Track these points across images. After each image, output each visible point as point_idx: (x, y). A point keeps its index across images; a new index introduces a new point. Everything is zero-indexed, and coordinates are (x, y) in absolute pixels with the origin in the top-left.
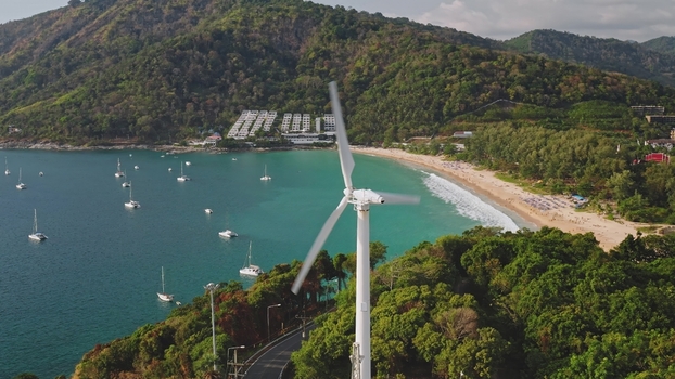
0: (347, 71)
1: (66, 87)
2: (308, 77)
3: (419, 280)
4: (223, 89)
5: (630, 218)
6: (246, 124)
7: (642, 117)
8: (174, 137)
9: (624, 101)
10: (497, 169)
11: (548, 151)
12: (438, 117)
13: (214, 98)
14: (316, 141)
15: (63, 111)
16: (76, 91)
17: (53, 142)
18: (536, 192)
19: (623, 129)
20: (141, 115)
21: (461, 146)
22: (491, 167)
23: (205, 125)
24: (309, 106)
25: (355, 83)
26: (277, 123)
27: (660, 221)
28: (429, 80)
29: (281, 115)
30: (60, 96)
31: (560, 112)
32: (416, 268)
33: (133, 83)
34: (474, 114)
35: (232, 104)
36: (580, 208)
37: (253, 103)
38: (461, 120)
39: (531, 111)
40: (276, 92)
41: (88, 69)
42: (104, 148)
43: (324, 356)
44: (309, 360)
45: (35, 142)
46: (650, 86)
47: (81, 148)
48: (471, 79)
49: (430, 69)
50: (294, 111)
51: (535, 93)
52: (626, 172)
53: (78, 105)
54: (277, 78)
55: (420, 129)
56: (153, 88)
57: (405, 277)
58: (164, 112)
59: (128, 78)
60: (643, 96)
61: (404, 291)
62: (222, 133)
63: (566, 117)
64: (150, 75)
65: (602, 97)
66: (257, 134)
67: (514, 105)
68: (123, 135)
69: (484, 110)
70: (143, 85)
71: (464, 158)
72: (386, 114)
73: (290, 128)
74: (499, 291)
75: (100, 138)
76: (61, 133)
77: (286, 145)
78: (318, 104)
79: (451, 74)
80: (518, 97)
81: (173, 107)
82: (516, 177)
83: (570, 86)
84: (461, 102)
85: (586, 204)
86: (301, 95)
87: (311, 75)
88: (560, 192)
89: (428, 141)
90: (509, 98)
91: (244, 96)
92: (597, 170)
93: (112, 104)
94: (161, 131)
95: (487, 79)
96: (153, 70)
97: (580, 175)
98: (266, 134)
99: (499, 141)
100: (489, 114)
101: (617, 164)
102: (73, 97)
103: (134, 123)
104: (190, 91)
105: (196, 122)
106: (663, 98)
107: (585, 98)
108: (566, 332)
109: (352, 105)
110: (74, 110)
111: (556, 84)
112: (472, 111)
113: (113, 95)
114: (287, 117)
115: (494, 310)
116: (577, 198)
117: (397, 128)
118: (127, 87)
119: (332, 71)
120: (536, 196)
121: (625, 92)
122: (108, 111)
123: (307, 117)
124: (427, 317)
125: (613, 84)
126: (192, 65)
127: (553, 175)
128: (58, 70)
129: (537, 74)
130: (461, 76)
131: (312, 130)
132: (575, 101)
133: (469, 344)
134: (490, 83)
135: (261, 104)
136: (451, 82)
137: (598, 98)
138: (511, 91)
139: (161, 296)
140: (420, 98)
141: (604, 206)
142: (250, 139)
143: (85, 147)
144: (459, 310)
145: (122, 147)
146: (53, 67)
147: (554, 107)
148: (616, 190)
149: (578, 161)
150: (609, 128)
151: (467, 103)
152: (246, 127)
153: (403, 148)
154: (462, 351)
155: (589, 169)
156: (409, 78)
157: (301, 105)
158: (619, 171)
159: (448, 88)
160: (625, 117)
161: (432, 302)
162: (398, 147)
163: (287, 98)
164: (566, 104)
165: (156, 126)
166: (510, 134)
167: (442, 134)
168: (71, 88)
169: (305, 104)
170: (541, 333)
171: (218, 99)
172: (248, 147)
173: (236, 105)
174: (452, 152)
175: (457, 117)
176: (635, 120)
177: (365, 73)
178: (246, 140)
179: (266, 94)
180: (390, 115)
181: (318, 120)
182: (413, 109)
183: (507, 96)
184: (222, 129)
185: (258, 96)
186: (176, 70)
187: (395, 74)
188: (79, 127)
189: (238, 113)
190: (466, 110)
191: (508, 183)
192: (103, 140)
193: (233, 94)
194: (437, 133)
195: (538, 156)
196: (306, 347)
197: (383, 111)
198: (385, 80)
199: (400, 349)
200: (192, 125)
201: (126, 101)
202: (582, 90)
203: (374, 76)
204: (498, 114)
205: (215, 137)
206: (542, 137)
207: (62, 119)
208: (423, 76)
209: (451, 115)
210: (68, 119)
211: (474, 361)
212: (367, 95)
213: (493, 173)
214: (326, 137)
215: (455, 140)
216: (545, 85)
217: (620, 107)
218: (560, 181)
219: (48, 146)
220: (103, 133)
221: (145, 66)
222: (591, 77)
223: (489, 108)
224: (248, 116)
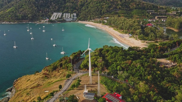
0: (78, 2)
1: (9, 7)
2: (69, 4)
3: (95, 55)
4: (48, 7)
5: (140, 40)
6: (55, 16)
7: (149, 13)
8: (38, 19)
9: (145, 9)
10: (113, 27)
11: (125, 24)
12: (101, 14)
13: (46, 9)
14: (72, 20)
15: (9, 14)
16: (11, 8)
17: (8, 22)
18: (121, 33)
19: (144, 16)
20: (29, 14)
21: (106, 21)
22: (112, 27)
23: (45, 16)
24: (70, 11)
25: (80, 5)
26: (62, 16)
27: (146, 40)
28: (98, 4)
29: (63, 14)
30: (8, 10)
31: (129, 12)
32: (95, 54)
33: (26, 6)
34: (109, 13)
35: (51, 11)
36: (130, 37)
37: (56, 11)
38: (106, 15)
39: (122, 12)
40: (61, 7)
41: (14, 2)
42: (20, 23)
43: (84, 65)
44: (83, 66)
45: (3, 22)
46: (151, 5)
47: (15, 23)
48: (108, 4)
49: (99, 2)
50: (66, 12)
51: (123, 7)
52: (140, 29)
53: (13, 12)
54: (61, 4)
55: (96, 17)
56: (31, 7)
57: (93, 55)
58: (34, 13)
59: (25, 5)
60: (150, 8)
61: (94, 57)
62: (49, 18)
63: (131, 13)
64: (30, 4)
65: (140, 8)
66: (58, 19)
67: (119, 10)
68: (25, 19)
69: (112, 12)
70: (29, 7)
71: (106, 24)
72: (88, 13)
73: (65, 17)
74: (107, 56)
75: (19, 20)
76: (9, 19)
77: (64, 21)
78: (72, 10)
79: (104, 3)
80: (120, 8)
81: (37, 12)
82: (118, 29)
83: (132, 5)
84: (106, 10)
85: (132, 36)
86: (68, 8)
87: (70, 3)
88: (127, 33)
89: (98, 20)
90: (117, 9)
91: (54, 9)
92: (135, 28)
93: (21, 12)
94: (34, 18)
95: (112, 4)
96: (31, 3)
97: (131, 30)
98: (60, 18)
99: (114, 21)
100: (113, 13)
101: (139, 27)
102: (11, 10)
103: (27, 16)
104: (40, 8)
105: (43, 16)
106: (154, 8)
107: (135, 9)
108: (113, 62)
109: (80, 11)
110: (12, 13)
111: (129, 5)
112: (109, 12)
113: (21, 9)
114: (65, 14)
115: (105, 59)
116: (130, 35)
117: (91, 17)
118: (25, 7)
119: (75, 2)
120: (122, 34)
121: (145, 7)
122: (21, 13)
123: (69, 14)
124: (96, 60)
125: (143, 5)
126: (40, 1)
127: (126, 29)
128: (6, 3)
129: (124, 2)
130: (106, 3)
131: (71, 17)
132: (133, 9)
133: (101, 63)
134: (113, 5)
135: (58, 11)
136: (104, 5)
137: (139, 8)
138: (118, 7)
139: (46, 58)
140: (96, 9)
141: (135, 37)
142: (56, 20)
143: (16, 23)
144: (100, 59)
145: (25, 23)
146: (4, 2)
147: (128, 11)
148: (138, 33)
149: (131, 26)
150: (141, 16)
151: (107, 10)
152: (55, 17)
153: (92, 22)
154: (100, 64)
155: (133, 28)
156: (94, 4)
157: (67, 11)
158: (139, 29)
159: (103, 6)
160: (145, 13)
161: (97, 58)
162: (91, 21)
163: (64, 9)
164: (131, 10)
165: (33, 17)
166: (117, 19)
167: (101, 18)
168: (10, 7)
169: (69, 10)
170: (110, 62)
171: (47, 10)
172: (56, 22)
173: (52, 11)
174: (104, 23)
175: (105, 14)
176: (147, 14)
177: (83, 2)
178: (55, 20)
179: (59, 8)
180: (89, 13)
181: (72, 15)
182: (95, 12)
183: (117, 8)
184: (49, 17)
185: (57, 9)
186: (37, 3)
187: (90, 3)
188: (14, 18)
189: (53, 13)
190: (107, 12)
191: (116, 31)
192: (20, 21)
193: (51, 8)
194: (100, 18)
195: (123, 25)
196: (82, 64)
197: (87, 12)
198: (88, 4)
199: (93, 64)
200: (41, 16)
201: (25, 11)
202: (135, 7)
203: (85, 3)
204: (115, 13)
205: (47, 20)
206: (124, 20)
207: (10, 16)
208: (97, 3)
209: (104, 13)
210: (11, 16)
211: (102, 65)
212: (83, 8)
213: (113, 28)
214: (74, 19)
215: (104, 19)
216: (126, 5)
217: (144, 11)
218: (127, 31)
219: (7, 23)
220: (20, 19)
221: (29, 2)
222: (137, 3)
223: (113, 11)
224: (55, 14)
